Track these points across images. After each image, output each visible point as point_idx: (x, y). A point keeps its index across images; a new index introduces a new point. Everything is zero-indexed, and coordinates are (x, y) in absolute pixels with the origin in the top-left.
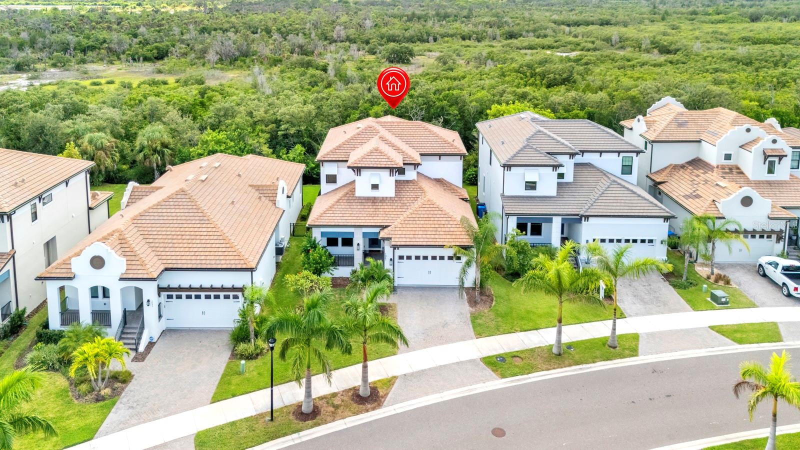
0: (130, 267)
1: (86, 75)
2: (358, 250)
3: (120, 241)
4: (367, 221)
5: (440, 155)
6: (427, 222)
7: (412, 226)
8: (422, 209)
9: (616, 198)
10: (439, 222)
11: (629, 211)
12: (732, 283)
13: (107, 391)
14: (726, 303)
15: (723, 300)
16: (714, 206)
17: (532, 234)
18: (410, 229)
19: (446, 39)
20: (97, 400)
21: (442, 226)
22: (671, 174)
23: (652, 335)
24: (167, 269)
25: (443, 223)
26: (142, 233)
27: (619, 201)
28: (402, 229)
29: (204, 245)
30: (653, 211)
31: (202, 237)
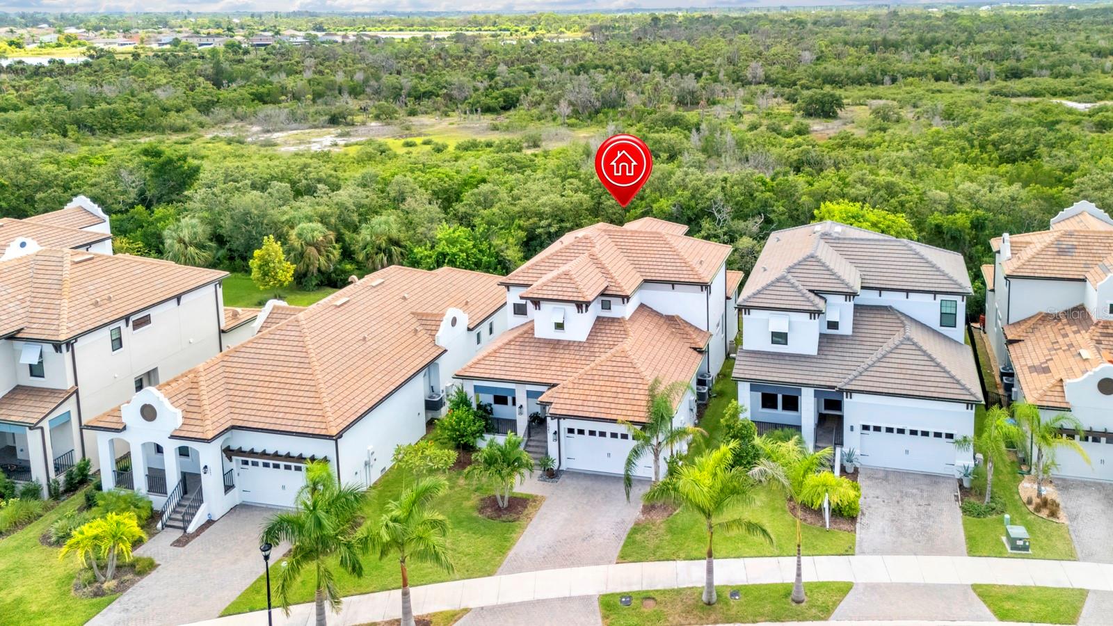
0: (188, 421)
1: (407, 132)
2: (521, 413)
3: (191, 385)
4: (533, 375)
5: (673, 284)
6: (608, 383)
7: (586, 387)
8: (609, 363)
9: (902, 366)
10: (625, 385)
11: (914, 388)
12: (1062, 514)
13: (110, 584)
14: (1026, 548)
15: (1020, 543)
16: (1059, 389)
17: (785, 408)
18: (581, 392)
19: (910, 79)
20: (96, 595)
21: (626, 391)
22: (1034, 329)
23: (873, 588)
24: (233, 427)
25: (629, 385)
26: (226, 375)
27: (904, 371)
28: (571, 391)
29: (289, 398)
30: (949, 391)
31: (292, 387)
